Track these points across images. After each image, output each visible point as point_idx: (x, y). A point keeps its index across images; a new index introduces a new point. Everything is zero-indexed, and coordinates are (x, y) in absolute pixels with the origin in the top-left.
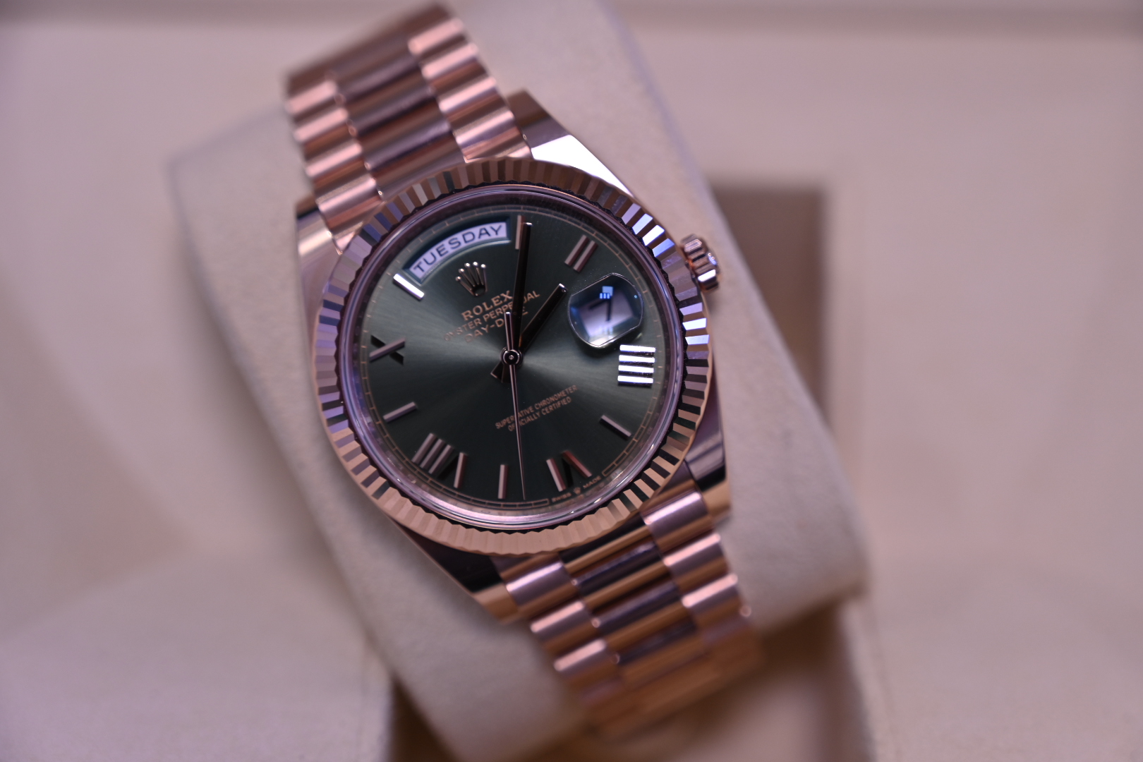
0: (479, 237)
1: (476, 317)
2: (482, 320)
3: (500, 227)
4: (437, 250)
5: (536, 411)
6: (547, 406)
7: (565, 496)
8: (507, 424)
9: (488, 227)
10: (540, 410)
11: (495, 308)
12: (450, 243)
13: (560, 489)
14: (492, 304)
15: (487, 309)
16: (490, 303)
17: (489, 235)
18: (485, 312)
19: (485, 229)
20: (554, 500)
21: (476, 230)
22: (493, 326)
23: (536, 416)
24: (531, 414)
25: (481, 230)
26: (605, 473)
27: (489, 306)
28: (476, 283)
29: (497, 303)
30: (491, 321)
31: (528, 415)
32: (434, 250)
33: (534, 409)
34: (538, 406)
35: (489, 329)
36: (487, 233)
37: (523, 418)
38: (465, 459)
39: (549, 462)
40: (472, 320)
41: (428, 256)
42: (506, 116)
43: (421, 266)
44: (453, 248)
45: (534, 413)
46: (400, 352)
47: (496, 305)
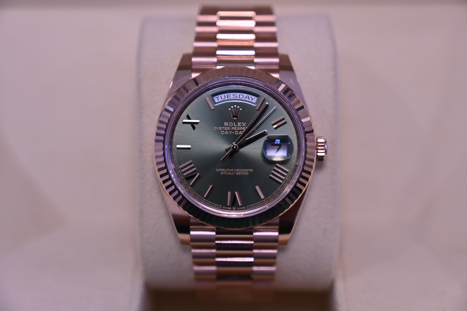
0: (245, 98)
1: (229, 126)
2: (231, 128)
3: (255, 98)
4: (227, 95)
5: (234, 172)
6: (239, 172)
7: (228, 208)
8: (221, 171)
9: (250, 96)
10: (235, 172)
11: (237, 127)
12: (233, 95)
13: (228, 205)
14: (237, 125)
15: (234, 126)
16: (236, 124)
17: (249, 99)
18: (233, 126)
19: (249, 97)
20: (224, 208)
21: (245, 95)
22: (234, 133)
23: (233, 174)
24: (231, 172)
25: (247, 96)
26: (248, 207)
27: (235, 125)
28: (235, 114)
29: (239, 125)
30: (234, 131)
31: (230, 172)
32: (226, 95)
33: (233, 170)
34: (235, 170)
35: (232, 133)
36: (249, 98)
37: (228, 172)
38: (199, 176)
39: (229, 193)
40: (227, 127)
41: (223, 96)
42: (277, 60)
43: (218, 98)
44: (233, 97)
45: (233, 172)
46: (195, 125)
47: (238, 126)
